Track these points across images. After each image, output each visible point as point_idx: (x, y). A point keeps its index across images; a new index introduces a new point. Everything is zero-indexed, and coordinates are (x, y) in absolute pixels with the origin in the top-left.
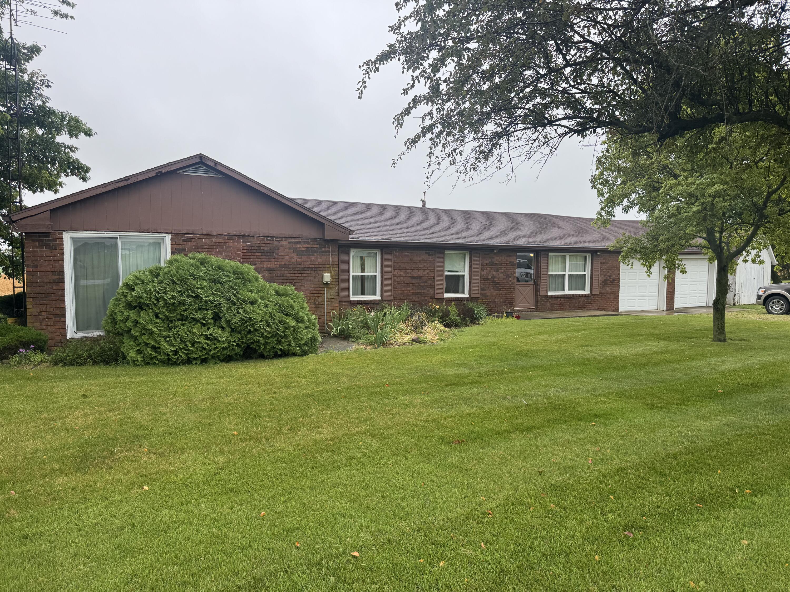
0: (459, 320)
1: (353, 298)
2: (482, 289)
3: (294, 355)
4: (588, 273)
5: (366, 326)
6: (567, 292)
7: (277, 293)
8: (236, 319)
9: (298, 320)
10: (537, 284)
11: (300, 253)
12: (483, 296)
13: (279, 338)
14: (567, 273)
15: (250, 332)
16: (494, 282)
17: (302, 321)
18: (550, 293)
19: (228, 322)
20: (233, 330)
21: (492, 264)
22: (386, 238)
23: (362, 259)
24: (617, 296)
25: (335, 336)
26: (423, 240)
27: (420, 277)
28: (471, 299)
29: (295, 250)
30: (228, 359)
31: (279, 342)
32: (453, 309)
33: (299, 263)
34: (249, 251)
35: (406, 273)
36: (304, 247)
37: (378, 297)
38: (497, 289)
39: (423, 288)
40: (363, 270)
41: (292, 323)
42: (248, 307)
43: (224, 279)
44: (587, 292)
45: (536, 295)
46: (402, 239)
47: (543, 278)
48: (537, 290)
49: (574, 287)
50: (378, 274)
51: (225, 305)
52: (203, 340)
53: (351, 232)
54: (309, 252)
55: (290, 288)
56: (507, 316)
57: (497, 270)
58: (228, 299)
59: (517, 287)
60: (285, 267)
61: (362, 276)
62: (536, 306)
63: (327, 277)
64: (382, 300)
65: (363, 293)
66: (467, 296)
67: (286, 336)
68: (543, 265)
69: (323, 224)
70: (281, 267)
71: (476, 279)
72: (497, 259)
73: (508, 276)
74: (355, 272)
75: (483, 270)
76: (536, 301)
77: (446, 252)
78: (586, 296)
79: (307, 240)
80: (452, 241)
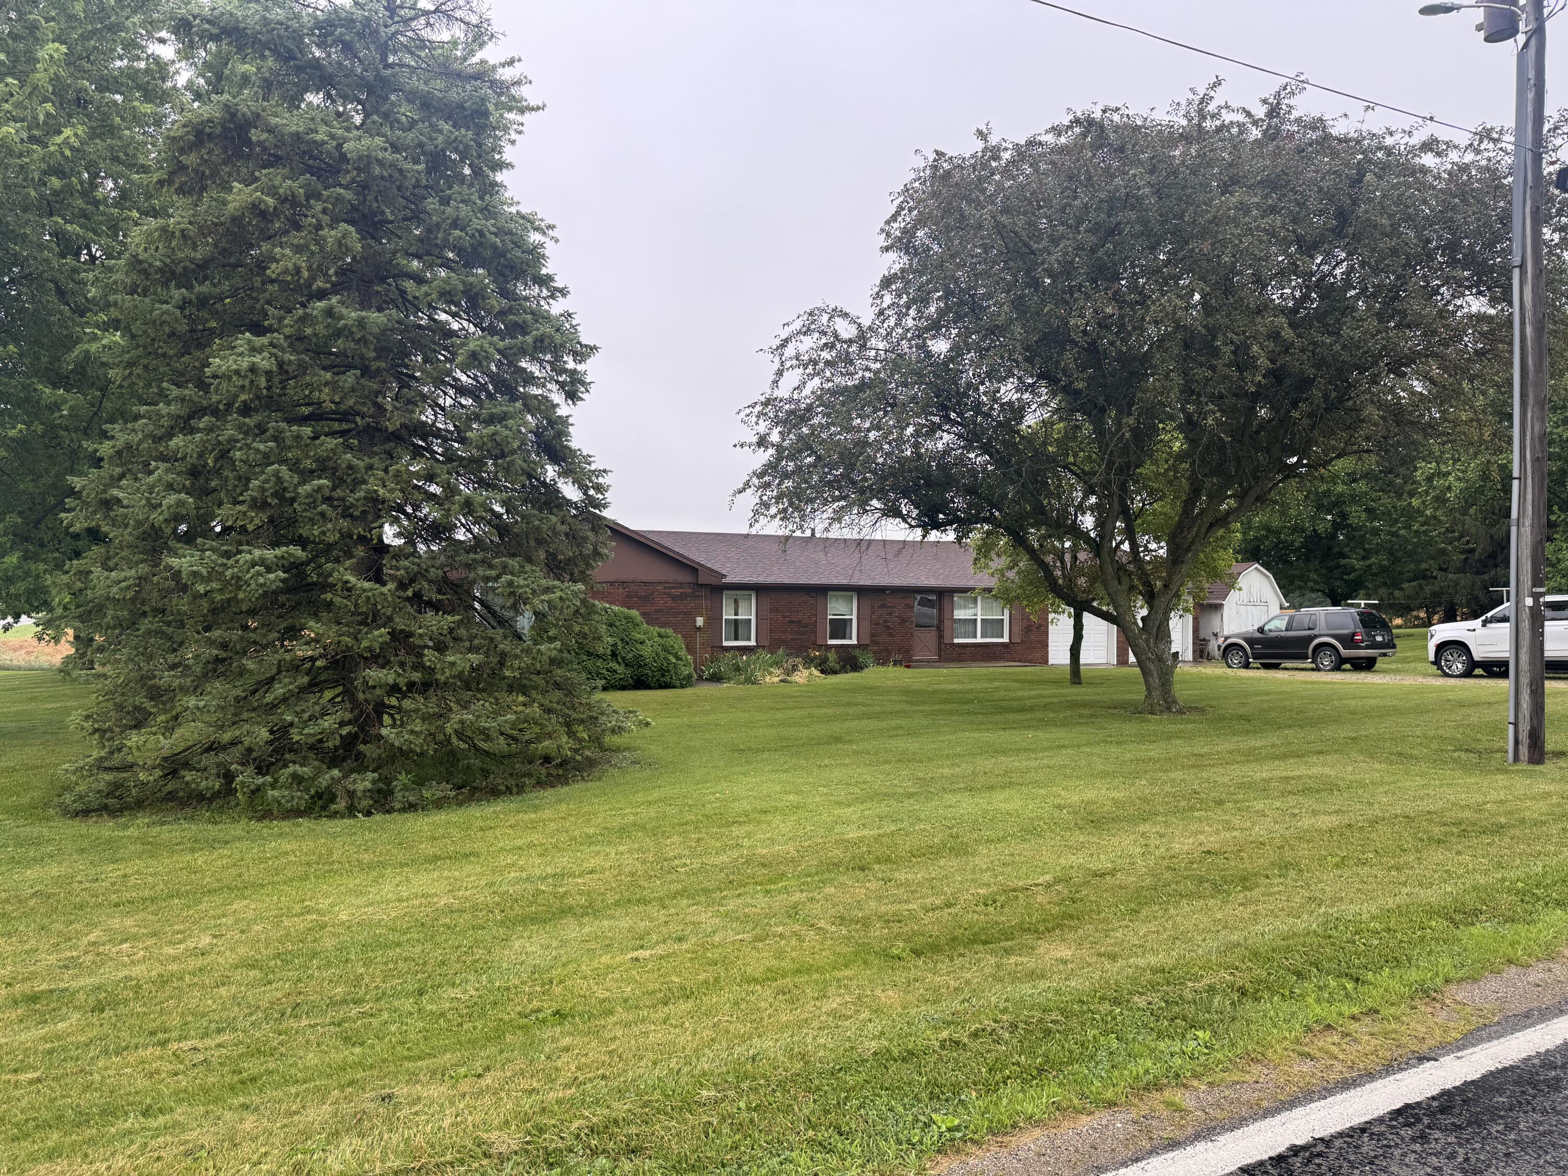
0: (837, 667)
1: (726, 644)
2: (872, 635)
3: (674, 687)
4: (1006, 618)
5: (737, 669)
6: (979, 640)
7: (660, 635)
8: (631, 655)
9: (678, 658)
10: (940, 629)
11: (674, 598)
12: (875, 643)
13: (663, 671)
14: (979, 618)
15: (640, 666)
16: (888, 628)
17: (681, 659)
18: (956, 641)
19: (623, 658)
20: (626, 665)
21: (884, 606)
22: (761, 579)
23: (736, 602)
24: (1045, 646)
25: (707, 679)
26: (803, 581)
27: (800, 622)
28: (858, 646)
29: (669, 595)
30: (623, 688)
31: (663, 675)
32: (832, 656)
33: (673, 608)
34: (627, 597)
35: (784, 617)
36: (677, 592)
37: (753, 643)
38: (891, 635)
39: (803, 633)
40: (736, 614)
41: (674, 660)
42: (638, 646)
43: (618, 623)
44: (1006, 639)
45: (940, 642)
46: (779, 580)
47: (947, 624)
48: (941, 637)
49: (989, 633)
50: (753, 618)
51: (619, 644)
52: (604, 671)
53: (724, 576)
54: (683, 597)
55: (670, 631)
56: (895, 665)
57: (890, 614)
58: (622, 640)
59: (916, 633)
60: (660, 611)
61: (736, 620)
62: (939, 655)
63: (700, 621)
64: (757, 646)
65: (736, 639)
66: (855, 642)
67: (668, 671)
68: (947, 607)
69: (697, 570)
70: (656, 611)
71: (866, 624)
72: (890, 601)
73: (903, 621)
74: (728, 615)
75: (873, 613)
76: (940, 650)
77: (830, 593)
78: (1002, 644)
79: (681, 585)
80: (835, 581)
